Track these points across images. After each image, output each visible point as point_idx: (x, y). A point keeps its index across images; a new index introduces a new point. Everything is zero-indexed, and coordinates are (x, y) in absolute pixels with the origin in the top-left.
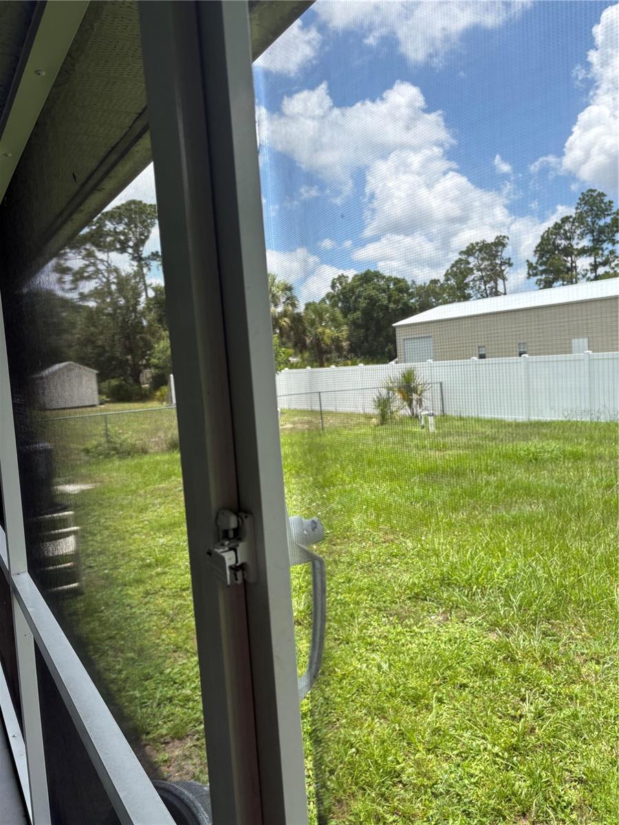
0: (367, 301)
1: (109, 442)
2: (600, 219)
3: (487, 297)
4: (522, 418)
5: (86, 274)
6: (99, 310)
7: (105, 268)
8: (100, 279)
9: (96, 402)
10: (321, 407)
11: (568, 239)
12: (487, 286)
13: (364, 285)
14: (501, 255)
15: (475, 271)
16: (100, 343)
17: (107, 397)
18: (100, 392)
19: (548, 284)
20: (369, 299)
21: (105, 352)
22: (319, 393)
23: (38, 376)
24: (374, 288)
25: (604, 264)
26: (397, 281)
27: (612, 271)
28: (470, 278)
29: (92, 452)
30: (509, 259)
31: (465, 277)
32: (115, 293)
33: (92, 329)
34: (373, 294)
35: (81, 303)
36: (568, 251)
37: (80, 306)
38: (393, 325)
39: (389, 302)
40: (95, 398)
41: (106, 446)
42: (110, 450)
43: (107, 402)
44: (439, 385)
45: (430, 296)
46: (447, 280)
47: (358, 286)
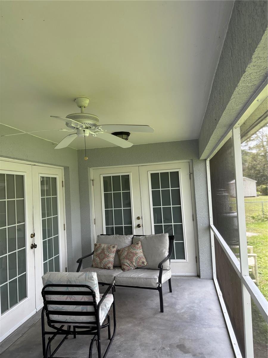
1: (264, 214)
5: (252, 139)
6: (258, 154)
7: (261, 135)
8: (259, 140)
9: (256, 195)
16: (258, 169)
17: (260, 193)
18: (257, 191)
21: (260, 173)
23: (230, 183)
29: (255, 218)
32: (266, 146)
33: (255, 162)
35: (249, 151)
37: (248, 153)
40: (255, 193)
41: (262, 216)
42: (264, 218)
43: (260, 195)
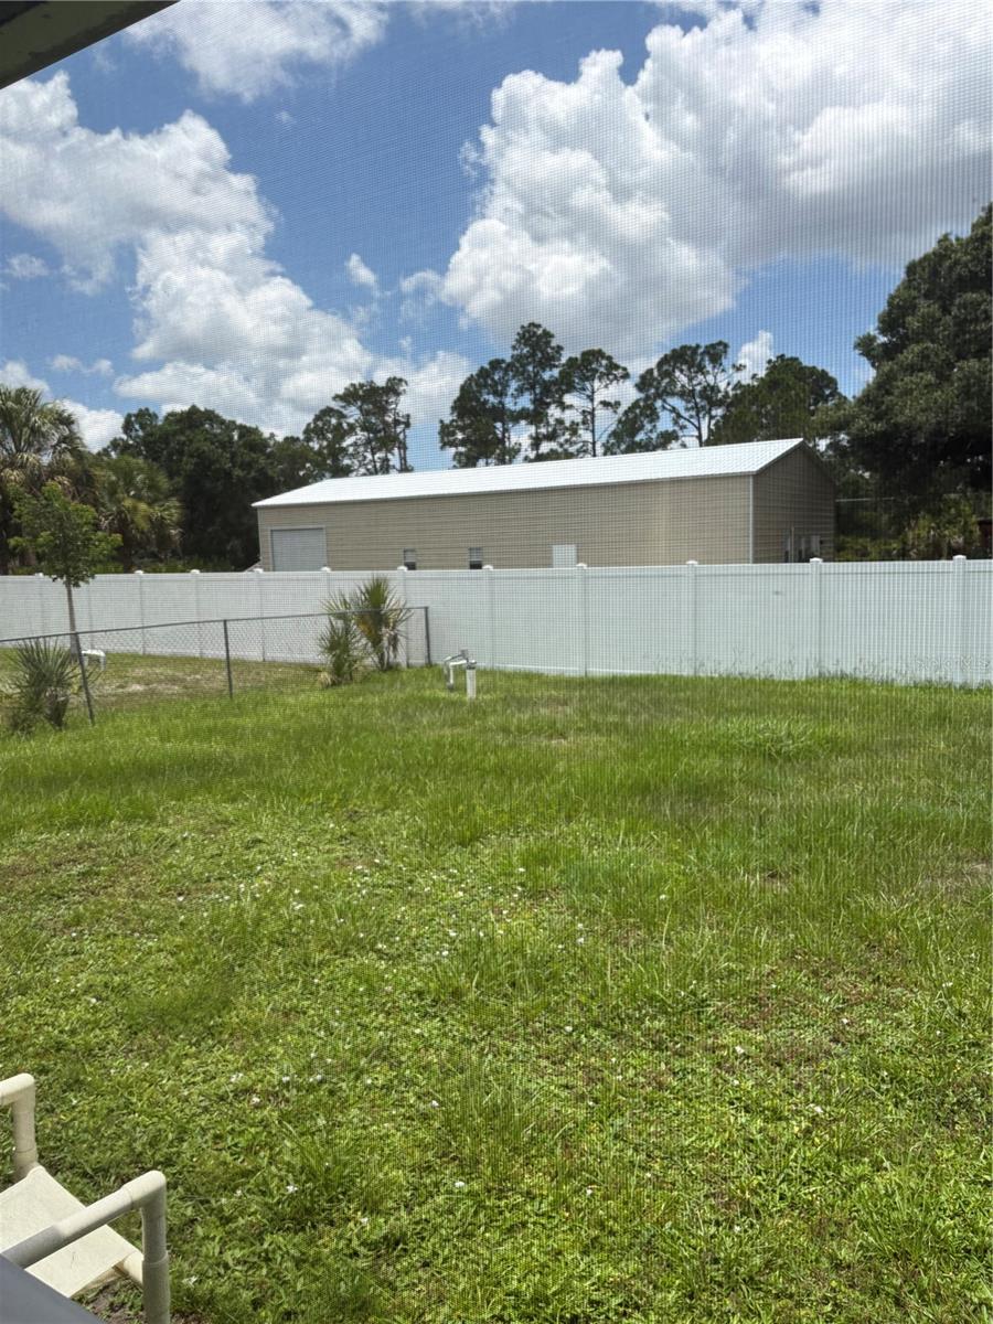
0: (195, 460)
2: (544, 370)
3: (376, 472)
4: (574, 669)
10: (228, 651)
11: (496, 393)
12: (377, 456)
13: (188, 432)
14: (395, 409)
15: (358, 430)
19: (468, 461)
20: (198, 457)
22: (225, 621)
24: (206, 440)
25: (551, 437)
26: (246, 431)
27: (560, 450)
28: (349, 441)
30: (408, 416)
31: (342, 438)
34: (206, 448)
36: (500, 413)
38: (254, 505)
39: (234, 466)
44: (423, 612)
45: (295, 464)
46: (308, 439)
47: (175, 433)
